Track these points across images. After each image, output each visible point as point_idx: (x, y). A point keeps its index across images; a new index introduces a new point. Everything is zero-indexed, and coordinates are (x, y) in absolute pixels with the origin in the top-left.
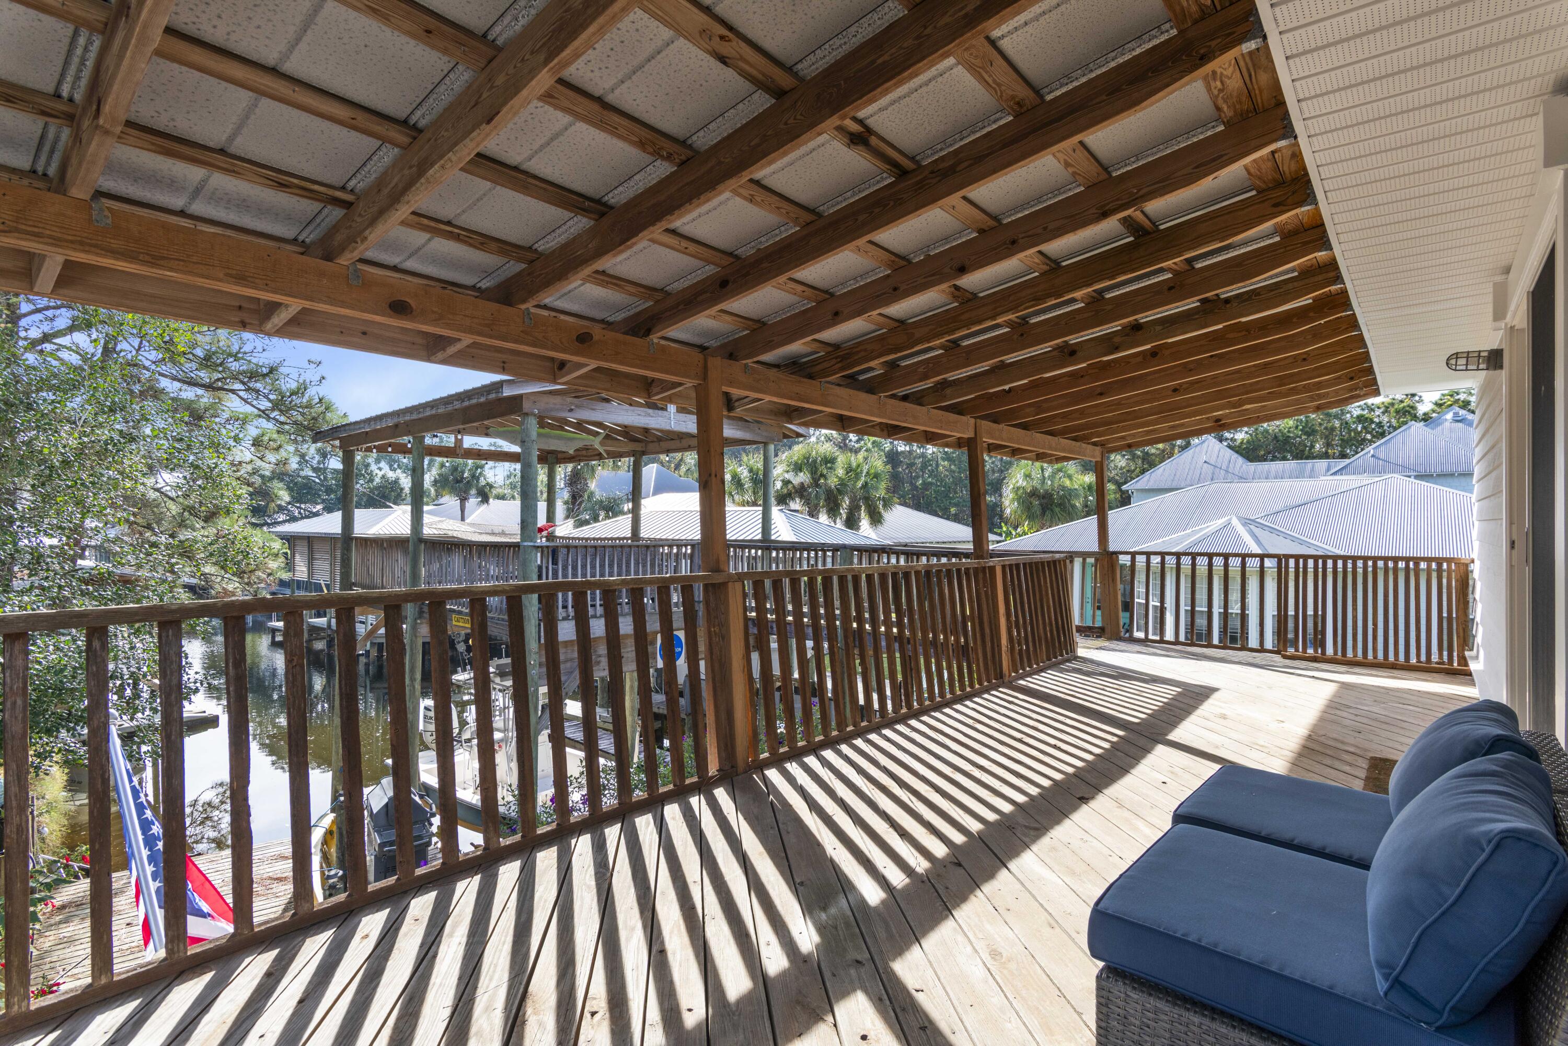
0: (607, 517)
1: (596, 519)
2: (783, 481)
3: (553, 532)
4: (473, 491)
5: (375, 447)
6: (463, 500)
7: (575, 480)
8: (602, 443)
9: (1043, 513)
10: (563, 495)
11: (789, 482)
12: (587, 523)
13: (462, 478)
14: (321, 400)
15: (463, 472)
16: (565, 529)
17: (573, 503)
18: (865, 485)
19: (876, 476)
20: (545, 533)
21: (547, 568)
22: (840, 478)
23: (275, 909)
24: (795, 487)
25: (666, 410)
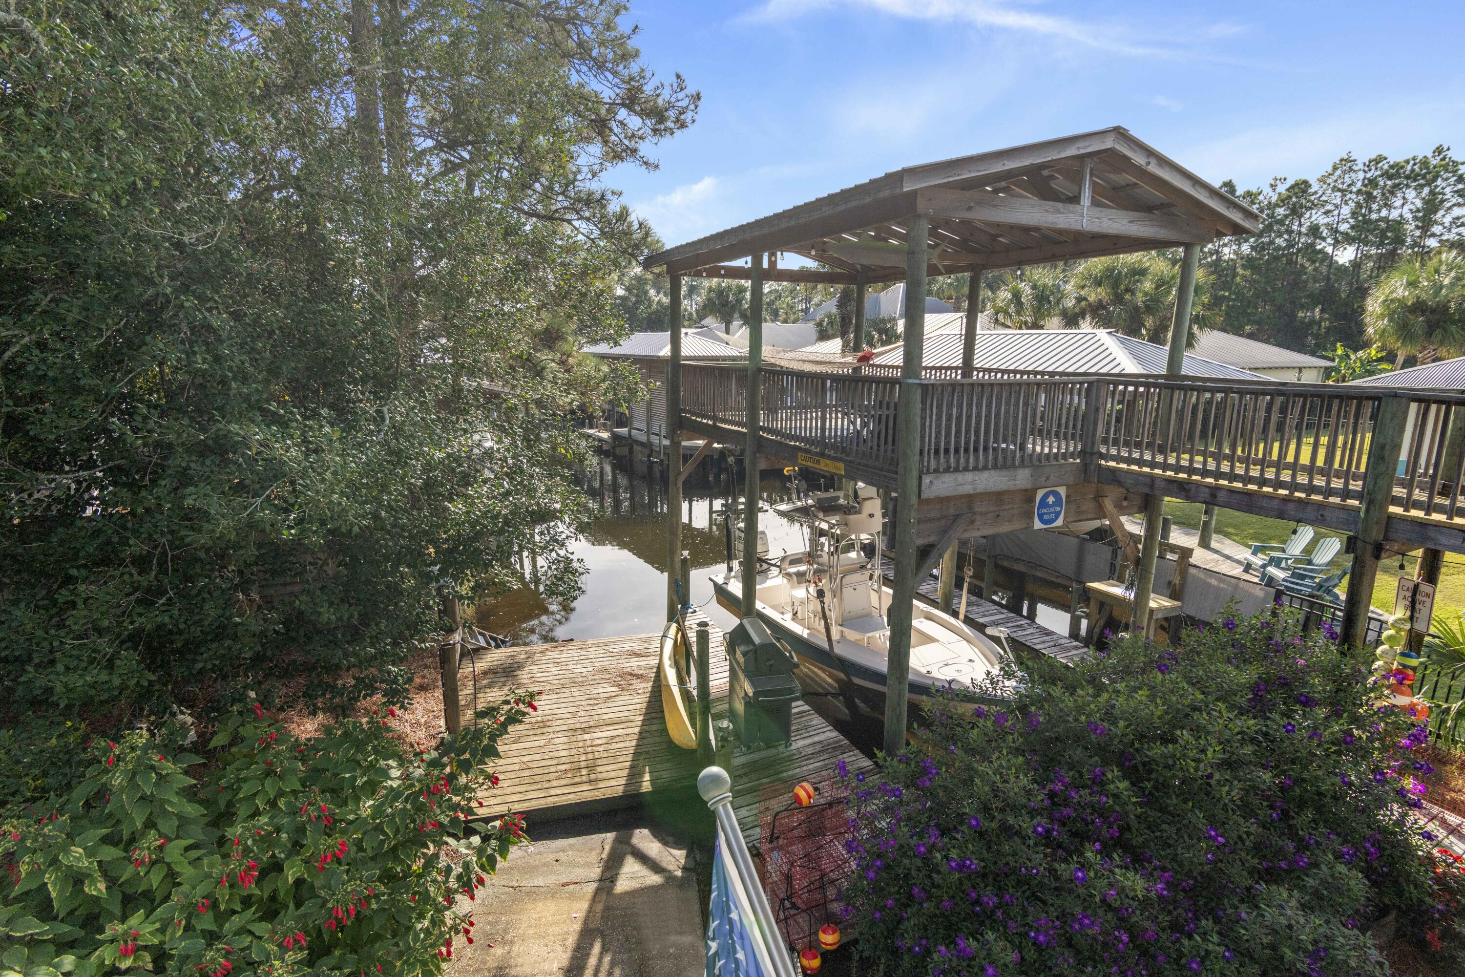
2: (1076, 298)
4: (737, 315)
5: (705, 270)
6: (728, 323)
8: (940, 257)
9: (1429, 334)
11: (1084, 298)
13: (728, 302)
14: (640, 225)
15: (728, 296)
21: (931, 409)
22: (1146, 294)
23: (639, 706)
24: (1090, 305)
25: (1079, 203)
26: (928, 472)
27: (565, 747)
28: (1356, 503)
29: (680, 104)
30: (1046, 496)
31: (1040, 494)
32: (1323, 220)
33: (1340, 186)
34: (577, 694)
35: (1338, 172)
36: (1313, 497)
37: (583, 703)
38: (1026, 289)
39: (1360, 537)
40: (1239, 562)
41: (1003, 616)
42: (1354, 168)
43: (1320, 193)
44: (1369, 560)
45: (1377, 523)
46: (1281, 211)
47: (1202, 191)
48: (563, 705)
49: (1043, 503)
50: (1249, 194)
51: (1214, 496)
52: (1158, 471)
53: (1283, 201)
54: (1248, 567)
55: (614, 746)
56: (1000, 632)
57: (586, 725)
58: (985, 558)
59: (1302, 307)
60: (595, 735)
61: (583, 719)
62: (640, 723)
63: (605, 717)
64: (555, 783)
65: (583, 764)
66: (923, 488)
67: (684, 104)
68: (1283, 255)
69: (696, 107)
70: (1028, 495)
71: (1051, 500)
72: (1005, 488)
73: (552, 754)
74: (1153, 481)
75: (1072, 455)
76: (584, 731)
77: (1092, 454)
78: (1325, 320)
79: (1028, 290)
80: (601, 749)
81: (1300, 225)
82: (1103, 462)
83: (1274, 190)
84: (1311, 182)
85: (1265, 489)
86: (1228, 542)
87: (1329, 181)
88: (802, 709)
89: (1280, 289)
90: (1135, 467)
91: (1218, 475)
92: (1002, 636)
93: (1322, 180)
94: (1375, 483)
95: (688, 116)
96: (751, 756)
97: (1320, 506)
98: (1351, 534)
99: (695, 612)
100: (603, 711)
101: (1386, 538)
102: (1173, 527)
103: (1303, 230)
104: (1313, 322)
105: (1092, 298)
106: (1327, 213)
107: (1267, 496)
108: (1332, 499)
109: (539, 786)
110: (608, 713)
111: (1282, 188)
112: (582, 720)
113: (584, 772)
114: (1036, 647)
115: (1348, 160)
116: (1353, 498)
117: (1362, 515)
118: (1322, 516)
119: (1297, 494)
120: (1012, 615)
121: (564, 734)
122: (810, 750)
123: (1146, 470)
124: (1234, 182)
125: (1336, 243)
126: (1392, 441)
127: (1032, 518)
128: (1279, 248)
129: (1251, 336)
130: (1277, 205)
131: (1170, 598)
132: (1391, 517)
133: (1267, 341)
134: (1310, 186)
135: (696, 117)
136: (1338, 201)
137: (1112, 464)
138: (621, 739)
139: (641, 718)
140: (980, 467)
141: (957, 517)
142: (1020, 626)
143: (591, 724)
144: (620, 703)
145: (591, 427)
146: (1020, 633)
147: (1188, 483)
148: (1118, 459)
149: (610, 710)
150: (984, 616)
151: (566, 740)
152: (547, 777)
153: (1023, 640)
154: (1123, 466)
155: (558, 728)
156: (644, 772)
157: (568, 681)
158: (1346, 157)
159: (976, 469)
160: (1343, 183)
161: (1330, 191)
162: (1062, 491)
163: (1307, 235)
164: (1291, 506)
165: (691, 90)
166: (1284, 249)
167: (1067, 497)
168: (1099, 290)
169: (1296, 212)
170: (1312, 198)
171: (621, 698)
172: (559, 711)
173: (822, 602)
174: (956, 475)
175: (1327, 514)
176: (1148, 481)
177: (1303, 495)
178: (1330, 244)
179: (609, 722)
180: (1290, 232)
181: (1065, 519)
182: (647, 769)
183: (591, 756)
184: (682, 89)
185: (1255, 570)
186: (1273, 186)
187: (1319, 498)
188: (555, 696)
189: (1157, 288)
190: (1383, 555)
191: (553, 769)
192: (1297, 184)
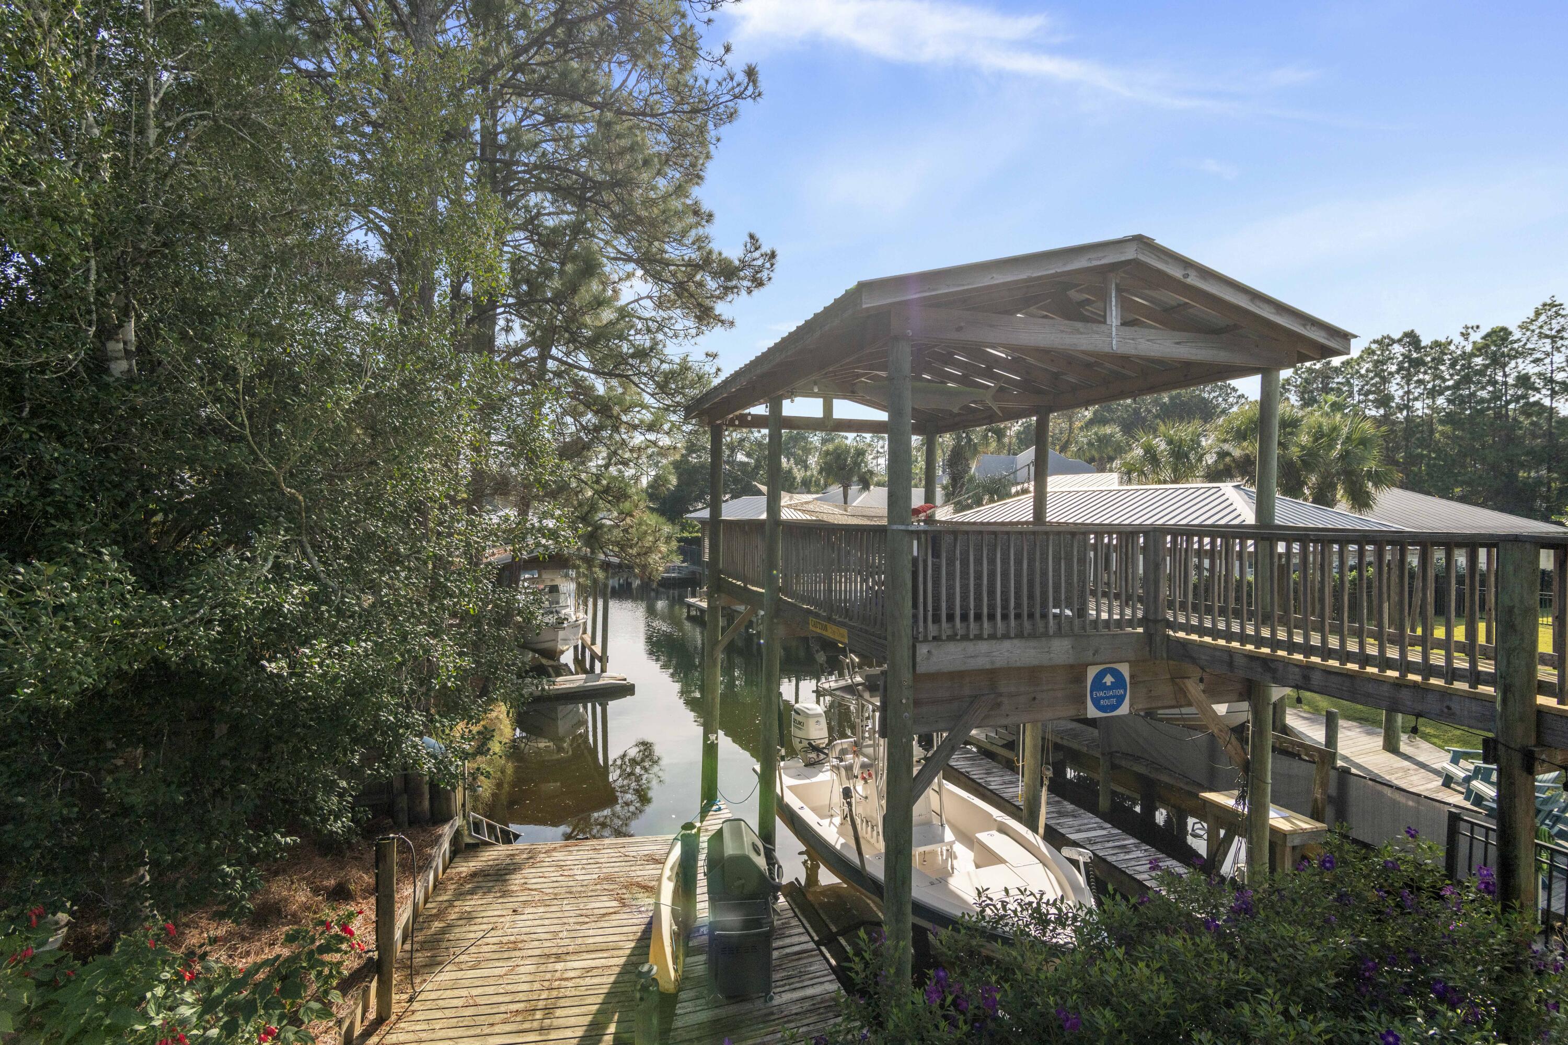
0: (992, 501)
1: (979, 503)
2: (1218, 453)
3: (933, 515)
4: (855, 479)
6: (846, 488)
7: (957, 460)
8: (995, 398)
10: (943, 477)
11: (1228, 454)
12: (969, 507)
13: (845, 465)
15: (846, 460)
16: (944, 514)
17: (954, 486)
18: (1345, 456)
19: (1364, 442)
20: (922, 516)
21: (925, 561)
22: (1303, 448)
23: (635, 929)
24: (1234, 460)
25: (1105, 322)
26: (925, 640)
27: (529, 978)
28: (1490, 690)
29: (755, 263)
30: (1100, 676)
31: (1092, 672)
32: (1532, 369)
33: (1548, 332)
34: (568, 908)
35: (1543, 318)
36: (1433, 681)
37: (572, 920)
38: (1161, 445)
39: (1501, 740)
40: (1436, 772)
41: (1104, 832)
42: (1561, 312)
43: (1524, 340)
44: (1520, 776)
45: (1521, 719)
46: (1478, 361)
47: (1266, 306)
48: (546, 922)
49: (1098, 683)
50: (1437, 344)
51: (1306, 678)
52: (1235, 644)
53: (1479, 350)
54: (1448, 781)
55: (588, 981)
56: (1080, 854)
57: (565, 950)
58: (1098, 755)
59: (1522, 466)
60: (570, 965)
61: (566, 942)
62: (628, 952)
63: (591, 940)
64: (497, 1029)
65: (541, 1004)
66: (918, 659)
67: (759, 262)
68: (1489, 408)
69: (772, 265)
70: (1076, 673)
71: (1109, 680)
72: (1035, 662)
73: (510, 988)
74: (1231, 656)
75: (1130, 623)
76: (558, 957)
77: (1156, 621)
78: (1555, 480)
79: (1163, 446)
80: (569, 984)
81: (1505, 375)
82: (1171, 633)
83: (1467, 339)
84: (1511, 329)
85: (1369, 669)
86: (1425, 745)
87: (1532, 327)
88: (804, 947)
89: (1491, 446)
90: (1208, 639)
91: (1308, 650)
92: (1081, 859)
93: (1524, 327)
94: (1509, 663)
95: (764, 275)
96: (717, 1011)
97: (1444, 694)
98: (1491, 735)
99: (720, 809)
100: (591, 932)
101: (1540, 742)
102: (1342, 723)
103: (1510, 381)
104: (1539, 482)
105: (1237, 453)
106: (1536, 361)
107: (1371, 679)
108: (1458, 685)
109: (478, 1031)
110: (595, 935)
111: (1476, 337)
112: (562, 943)
113: (539, 1015)
114: (1138, 877)
115: (1552, 305)
116: (1487, 683)
117: (1499, 707)
118: (1449, 708)
119: (1411, 677)
120: (1116, 831)
121: (535, 960)
122: (795, 1009)
123: (1222, 642)
124: (1418, 332)
125: (1554, 394)
126: (1521, 601)
127: (1084, 703)
128: (1482, 400)
129: (1462, 499)
130: (1472, 355)
131: (1312, 817)
132: (1542, 712)
133: (1483, 505)
134: (1511, 333)
135: (772, 275)
136: (1548, 348)
137: (1181, 634)
138: (600, 971)
139: (633, 944)
140: (999, 634)
141: (974, 698)
142: (1124, 846)
143: (571, 949)
144: (615, 923)
145: (694, 596)
146: (1122, 856)
147: (1273, 661)
148: (1189, 629)
149: (600, 932)
150: (1079, 831)
151: (532, 968)
152: (491, 1020)
153: (1122, 866)
154: (1194, 637)
155: (530, 953)
156: (610, 1021)
157: (563, 890)
158: (1549, 302)
159: (993, 637)
160: (1551, 329)
161: (1536, 338)
162: (1125, 669)
163: (1515, 386)
164: (1405, 694)
165: (766, 249)
166: (1489, 401)
167: (1132, 677)
168: (1245, 444)
169: (1497, 361)
170: (1516, 346)
171: (617, 916)
172: (539, 930)
173: (850, 804)
174: (965, 644)
175: (1455, 707)
176: (1226, 657)
177: (1418, 678)
178: (1545, 396)
179: (592, 947)
180: (1494, 383)
181: (1131, 705)
182: (616, 1017)
183: (554, 993)
184: (756, 249)
185: (1457, 783)
186: (1465, 336)
187: (1440, 682)
188: (542, 909)
189: (1316, 440)
190: (1538, 767)
191: (503, 1008)
192: (1493, 332)
